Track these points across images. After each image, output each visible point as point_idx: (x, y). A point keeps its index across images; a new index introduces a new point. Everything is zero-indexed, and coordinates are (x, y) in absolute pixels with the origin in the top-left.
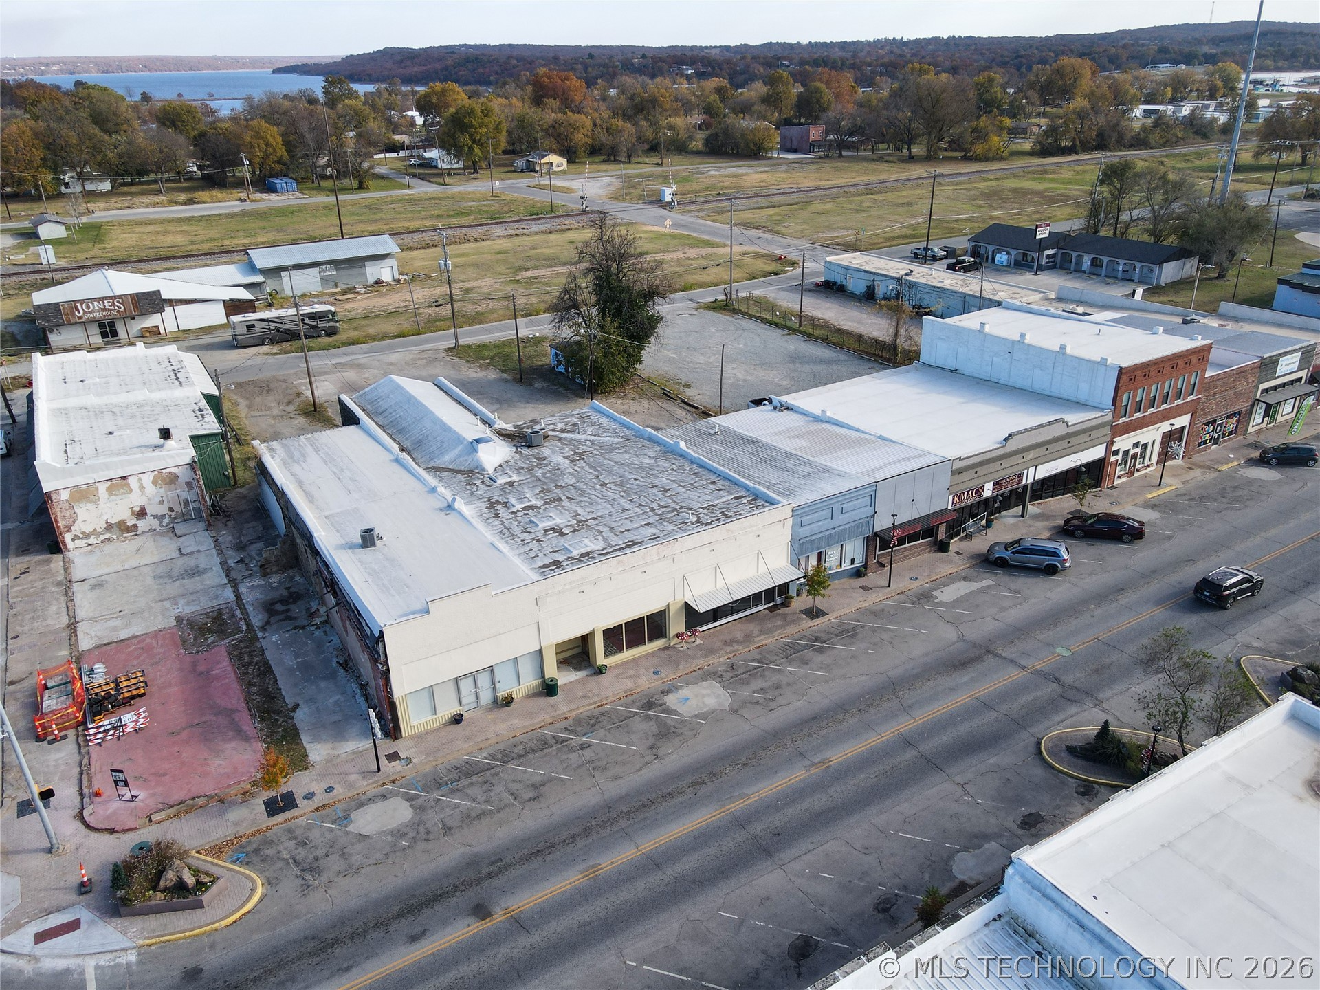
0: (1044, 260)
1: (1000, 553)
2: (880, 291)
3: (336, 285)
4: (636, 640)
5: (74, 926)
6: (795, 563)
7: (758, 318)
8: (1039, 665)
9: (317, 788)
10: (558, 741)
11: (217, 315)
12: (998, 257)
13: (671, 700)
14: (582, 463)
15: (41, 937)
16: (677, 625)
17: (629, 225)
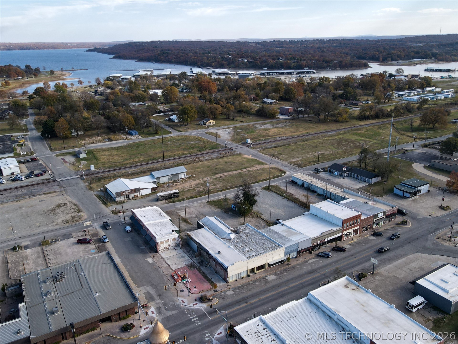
0: (346, 175)
1: (320, 254)
2: (305, 185)
3: (172, 180)
4: (261, 269)
5: (197, 304)
6: (285, 256)
7: (276, 193)
8: (323, 273)
9: (220, 289)
10: (251, 283)
11: (149, 192)
12: (335, 173)
13: (267, 278)
14: (248, 238)
15: (194, 305)
16: (267, 266)
17: (239, 155)
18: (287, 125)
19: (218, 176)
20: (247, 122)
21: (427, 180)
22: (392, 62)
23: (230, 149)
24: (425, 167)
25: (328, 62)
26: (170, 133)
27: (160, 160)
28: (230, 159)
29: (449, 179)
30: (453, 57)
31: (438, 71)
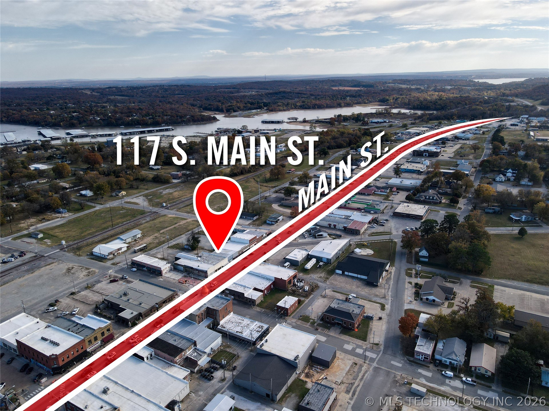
3: (134, 240)
11: (126, 248)
14: (207, 258)
17: (165, 215)
18: (183, 188)
19: (161, 232)
20: (150, 189)
21: (281, 213)
22: (235, 114)
23: (155, 212)
24: (278, 206)
25: (181, 117)
26: (95, 207)
27: (110, 229)
28: (161, 220)
29: (291, 211)
30: (279, 107)
31: (271, 123)
